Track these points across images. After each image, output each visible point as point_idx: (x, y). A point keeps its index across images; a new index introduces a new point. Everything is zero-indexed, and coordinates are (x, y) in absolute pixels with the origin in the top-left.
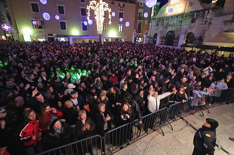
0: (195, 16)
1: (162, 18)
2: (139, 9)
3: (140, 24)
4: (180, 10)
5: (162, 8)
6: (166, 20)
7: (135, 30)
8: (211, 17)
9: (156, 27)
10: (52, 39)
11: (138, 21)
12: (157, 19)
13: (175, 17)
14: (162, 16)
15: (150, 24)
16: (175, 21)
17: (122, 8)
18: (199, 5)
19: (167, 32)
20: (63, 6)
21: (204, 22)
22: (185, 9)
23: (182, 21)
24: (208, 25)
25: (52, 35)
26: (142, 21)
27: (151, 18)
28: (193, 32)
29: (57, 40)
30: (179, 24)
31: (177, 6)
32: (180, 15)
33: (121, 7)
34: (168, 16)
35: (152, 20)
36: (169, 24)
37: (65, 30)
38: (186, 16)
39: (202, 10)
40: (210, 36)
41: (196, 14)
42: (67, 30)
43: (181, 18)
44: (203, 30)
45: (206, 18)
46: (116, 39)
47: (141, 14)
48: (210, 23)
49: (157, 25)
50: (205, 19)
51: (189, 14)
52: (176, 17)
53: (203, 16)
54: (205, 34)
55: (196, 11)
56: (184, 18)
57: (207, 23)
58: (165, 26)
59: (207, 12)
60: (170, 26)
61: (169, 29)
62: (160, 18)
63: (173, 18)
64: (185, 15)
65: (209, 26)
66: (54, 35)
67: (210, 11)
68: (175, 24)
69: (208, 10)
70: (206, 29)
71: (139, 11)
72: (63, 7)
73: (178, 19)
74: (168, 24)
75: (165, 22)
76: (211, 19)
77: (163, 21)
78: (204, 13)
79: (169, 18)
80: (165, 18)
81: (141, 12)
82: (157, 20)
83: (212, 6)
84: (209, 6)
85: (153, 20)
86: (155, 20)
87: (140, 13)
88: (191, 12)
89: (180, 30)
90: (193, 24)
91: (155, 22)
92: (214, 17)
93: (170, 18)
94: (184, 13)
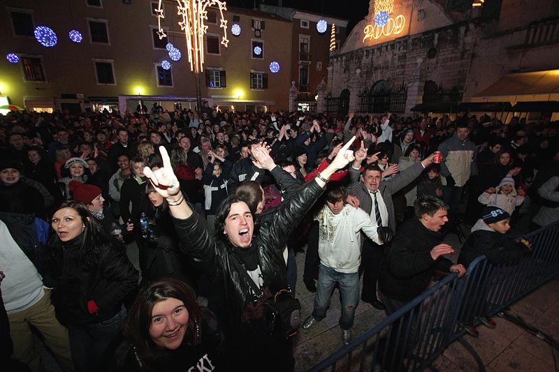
0: (436, 42)
1: (357, 51)
2: (300, 35)
3: (304, 70)
4: (398, 30)
5: (356, 29)
6: (367, 56)
7: (293, 82)
8: (474, 40)
9: (343, 76)
10: (75, 109)
11: (300, 62)
12: (344, 54)
13: (387, 46)
14: (357, 47)
15: (330, 69)
16: (389, 57)
17: (259, 30)
18: (442, 14)
19: (372, 84)
20: (106, 21)
21: (458, 55)
22: (410, 28)
23: (404, 56)
24: (470, 60)
25: (74, 97)
26: (310, 63)
27: (331, 54)
28: (433, 80)
29: (90, 110)
30: (399, 64)
31: (391, 21)
32: (400, 42)
33: (256, 30)
34: (370, 45)
35: (332, 58)
36: (375, 65)
37: (112, 84)
38: (414, 44)
39: (450, 27)
40: (476, 85)
41: (436, 36)
42: (115, 84)
43: (402, 48)
44: (459, 72)
45: (464, 43)
46: (247, 106)
47: (305, 46)
48: (473, 56)
49: (347, 69)
50: (460, 47)
51: (420, 38)
52: (389, 47)
53: (455, 41)
54: (464, 82)
55: (438, 30)
56: (411, 48)
57: (466, 56)
58: (365, 70)
59: (463, 29)
60: (376, 69)
61: (377, 76)
62: (352, 52)
63: (384, 49)
64: (411, 41)
65: (471, 62)
66: (81, 96)
67: (471, 26)
68: (390, 64)
69: (466, 23)
70: (466, 68)
71: (301, 41)
72: (104, 24)
73: (396, 51)
74: (372, 66)
75: (365, 60)
76: (475, 45)
77: (360, 59)
78: (456, 32)
79: (373, 50)
80: (365, 52)
81: (306, 42)
82: (344, 58)
83: (475, 15)
84: (467, 15)
85: (335, 60)
86: (339, 59)
87: (303, 44)
88: (424, 34)
89: (402, 76)
90: (433, 60)
91: (339, 64)
92: (481, 39)
93: (376, 50)
94: (408, 36)
